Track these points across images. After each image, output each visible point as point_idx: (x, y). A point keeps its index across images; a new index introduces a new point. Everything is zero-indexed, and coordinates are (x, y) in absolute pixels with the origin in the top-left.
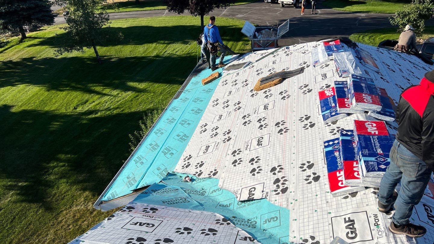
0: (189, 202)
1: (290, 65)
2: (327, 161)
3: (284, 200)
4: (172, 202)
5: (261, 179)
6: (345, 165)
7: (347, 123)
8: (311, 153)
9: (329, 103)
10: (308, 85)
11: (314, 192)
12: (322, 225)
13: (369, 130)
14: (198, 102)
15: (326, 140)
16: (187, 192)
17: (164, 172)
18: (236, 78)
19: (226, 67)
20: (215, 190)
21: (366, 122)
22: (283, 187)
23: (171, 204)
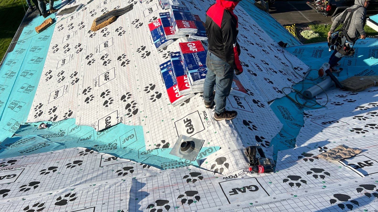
0: (49, 145)
1: (120, 4)
2: (164, 81)
3: (136, 119)
4: (31, 150)
5: (114, 108)
6: (178, 80)
7: (175, 47)
8: (151, 77)
9: (158, 32)
10: (139, 20)
11: (159, 106)
12: (168, 130)
13: (191, 49)
14: (36, 51)
15: (161, 64)
16: (46, 137)
17: (15, 126)
18: (72, 22)
19: (59, 12)
20: (73, 129)
21: (188, 43)
22: (134, 109)
23: (30, 151)
